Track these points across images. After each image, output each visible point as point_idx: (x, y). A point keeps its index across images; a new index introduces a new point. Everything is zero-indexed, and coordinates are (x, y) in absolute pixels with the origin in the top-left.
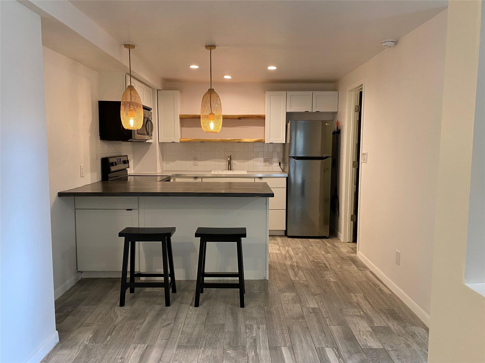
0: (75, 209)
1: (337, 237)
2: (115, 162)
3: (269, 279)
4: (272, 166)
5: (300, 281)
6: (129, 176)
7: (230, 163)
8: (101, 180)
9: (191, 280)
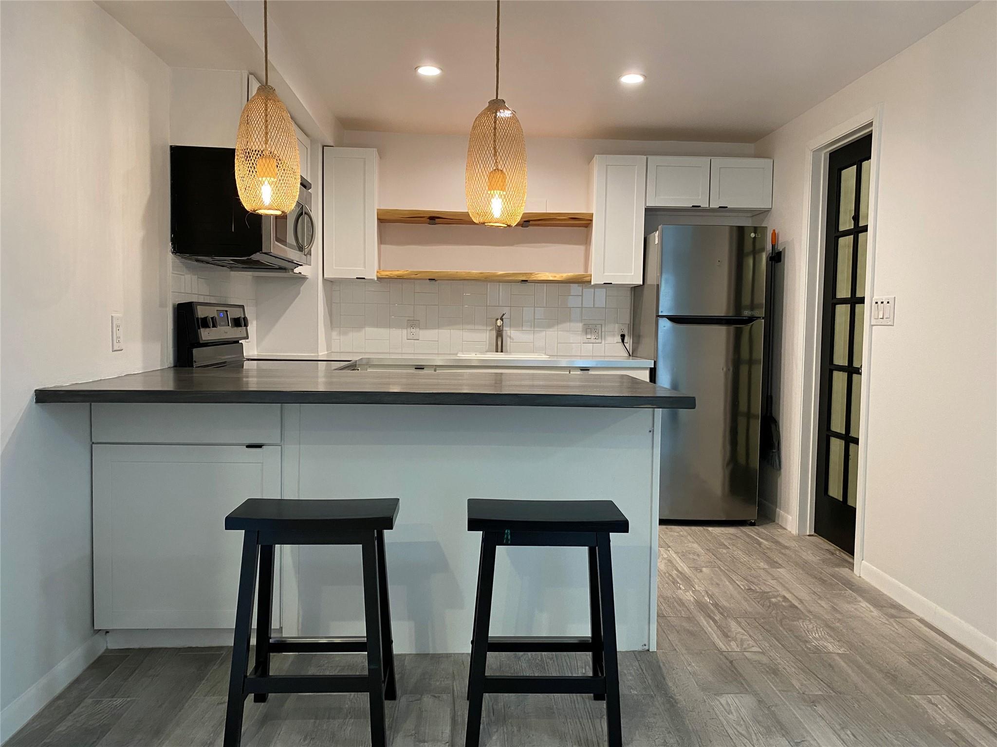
0: (93, 443)
1: (774, 521)
2: (212, 318)
3: (657, 649)
4: (603, 342)
5: (745, 653)
6: (248, 360)
7: (500, 333)
8: (172, 365)
9: (431, 652)
